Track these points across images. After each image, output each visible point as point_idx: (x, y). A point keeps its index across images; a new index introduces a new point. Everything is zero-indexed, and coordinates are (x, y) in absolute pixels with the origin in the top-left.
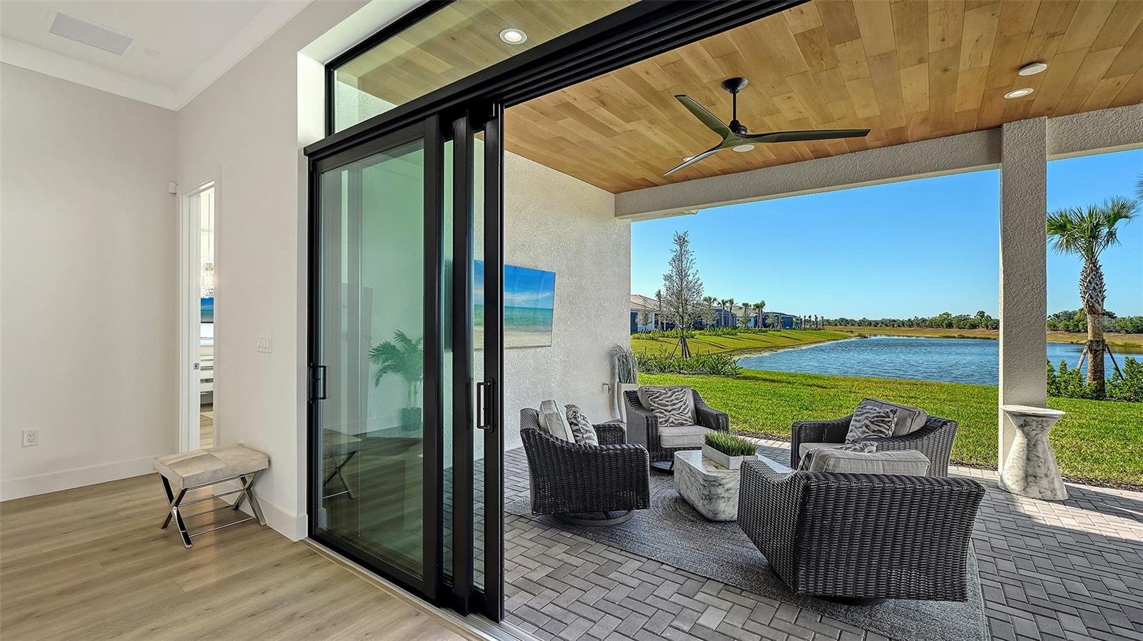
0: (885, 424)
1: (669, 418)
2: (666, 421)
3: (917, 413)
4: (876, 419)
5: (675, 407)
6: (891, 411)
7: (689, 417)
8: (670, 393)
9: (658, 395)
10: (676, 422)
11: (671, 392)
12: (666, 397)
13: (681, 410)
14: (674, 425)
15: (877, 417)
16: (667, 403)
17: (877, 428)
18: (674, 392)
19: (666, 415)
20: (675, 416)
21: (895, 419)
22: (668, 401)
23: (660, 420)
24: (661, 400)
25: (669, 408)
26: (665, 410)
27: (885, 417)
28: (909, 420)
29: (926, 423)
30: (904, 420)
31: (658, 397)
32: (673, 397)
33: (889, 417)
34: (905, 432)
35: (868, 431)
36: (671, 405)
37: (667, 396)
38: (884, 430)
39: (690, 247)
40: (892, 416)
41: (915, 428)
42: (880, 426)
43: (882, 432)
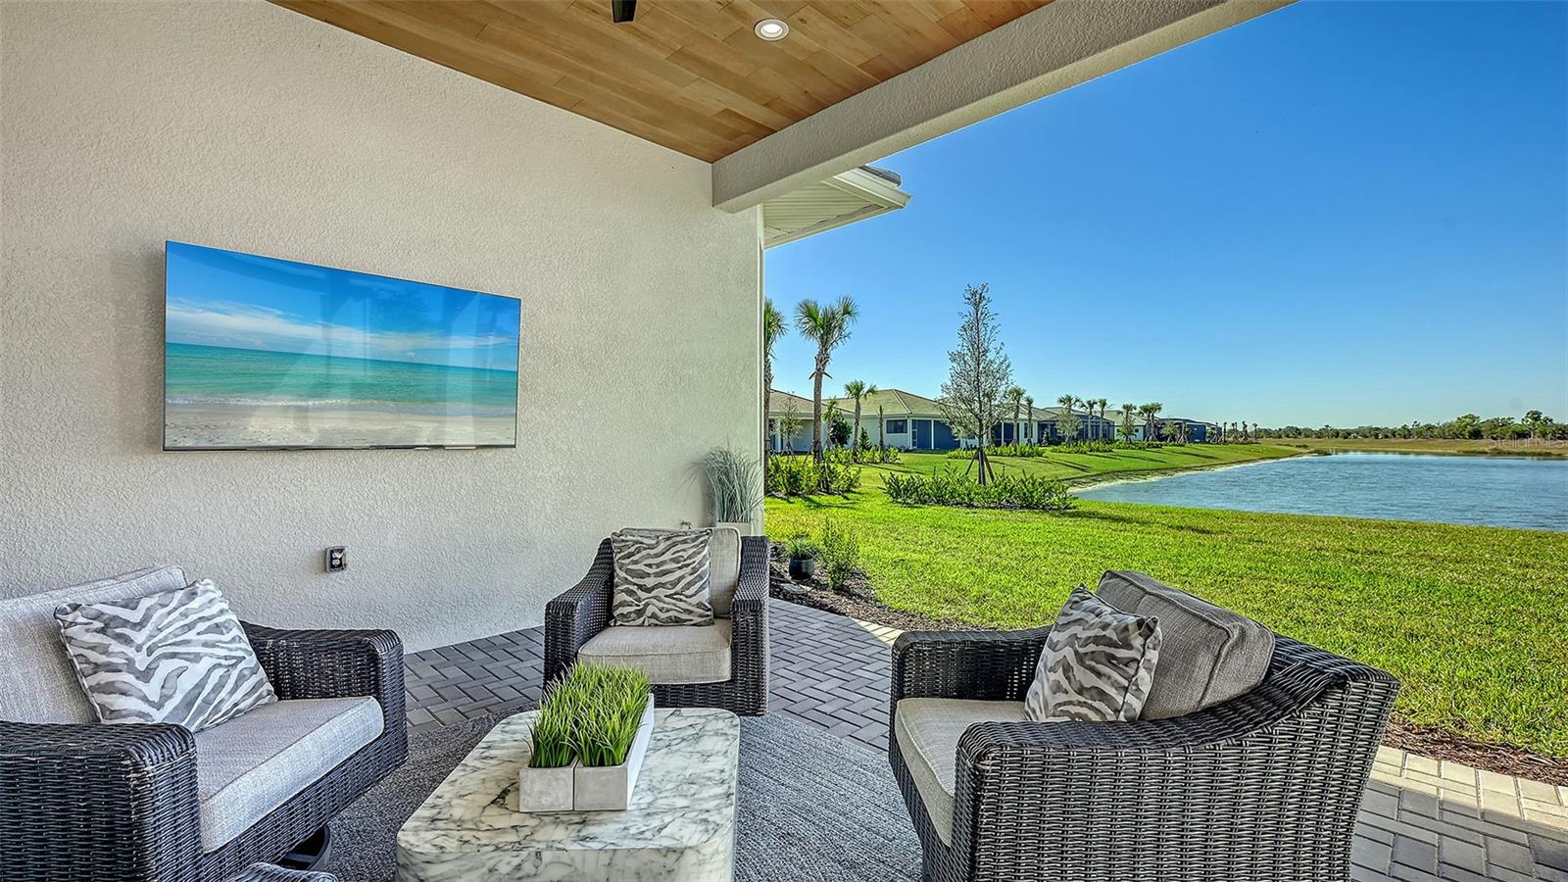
0: (1115, 667)
1: (647, 604)
2: (640, 613)
3: (1236, 634)
4: (1092, 647)
5: (664, 579)
6: (1140, 624)
7: (700, 605)
8: (662, 546)
9: (632, 549)
10: (663, 616)
11: (669, 542)
12: (649, 556)
13: (678, 588)
14: (659, 623)
15: (1097, 640)
16: (648, 570)
17: (1088, 680)
18: (675, 544)
19: (639, 600)
20: (660, 600)
21: (1153, 656)
22: (650, 566)
23: (626, 610)
24: (636, 562)
25: (649, 582)
26: (640, 587)
27: (1116, 646)
28: (1204, 661)
29: (1269, 673)
30: (1190, 655)
31: (631, 555)
32: (667, 556)
33: (1128, 646)
34: (1186, 699)
35: (1065, 684)
36: (657, 575)
37: (652, 552)
38: (1112, 692)
39: (991, 308)
40: (1138, 642)
41: (1227, 687)
42: (1099, 674)
43: (1102, 695)
